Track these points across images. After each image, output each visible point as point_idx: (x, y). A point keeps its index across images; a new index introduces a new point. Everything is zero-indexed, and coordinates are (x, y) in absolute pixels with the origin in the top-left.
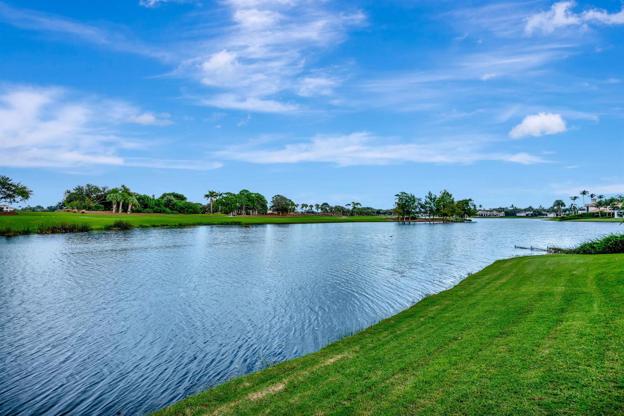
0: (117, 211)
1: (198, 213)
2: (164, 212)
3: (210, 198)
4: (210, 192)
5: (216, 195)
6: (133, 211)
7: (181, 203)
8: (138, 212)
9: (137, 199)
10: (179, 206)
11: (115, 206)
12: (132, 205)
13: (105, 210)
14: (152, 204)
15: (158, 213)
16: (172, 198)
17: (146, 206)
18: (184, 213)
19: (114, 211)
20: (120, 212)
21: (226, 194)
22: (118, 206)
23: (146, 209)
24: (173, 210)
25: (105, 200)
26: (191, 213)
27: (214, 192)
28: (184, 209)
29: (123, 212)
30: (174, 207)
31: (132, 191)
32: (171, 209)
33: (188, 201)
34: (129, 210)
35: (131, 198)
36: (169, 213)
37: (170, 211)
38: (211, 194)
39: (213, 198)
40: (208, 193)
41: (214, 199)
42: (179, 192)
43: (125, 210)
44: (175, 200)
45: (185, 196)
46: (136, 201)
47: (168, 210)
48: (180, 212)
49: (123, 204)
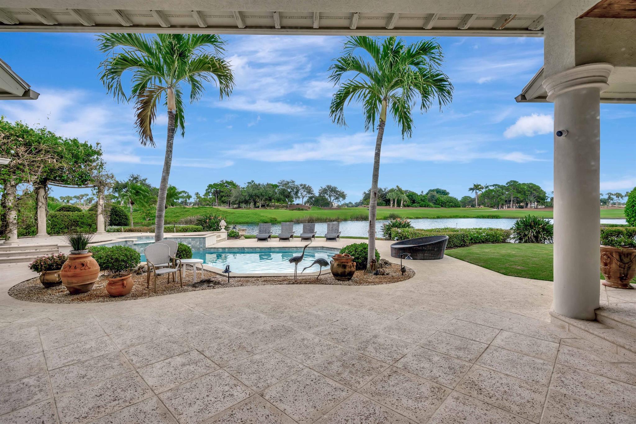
0: (394, 206)
1: (459, 207)
2: (428, 206)
3: (475, 191)
4: (475, 185)
5: (481, 188)
6: (404, 206)
7: (443, 198)
8: (408, 206)
9: (407, 196)
10: (441, 200)
11: (392, 202)
12: (404, 201)
13: (386, 205)
14: (417, 199)
15: (423, 207)
16: (435, 193)
17: (414, 202)
18: (445, 207)
19: (391, 205)
20: (395, 206)
21: (493, 186)
22: (394, 203)
23: (414, 204)
24: (436, 204)
25: (385, 198)
26: (452, 206)
27: (480, 185)
28: (446, 203)
29: (398, 206)
30: (437, 201)
31: (404, 189)
32: (435, 204)
33: (450, 195)
34: (402, 205)
35: (402, 195)
36: (432, 207)
37: (433, 205)
38: (477, 187)
39: (478, 191)
40: (472, 186)
41: (479, 193)
42: (442, 188)
43: (399, 205)
44: (438, 196)
45: (448, 191)
46: (406, 198)
47: (431, 204)
48: (442, 206)
49: (397, 200)
